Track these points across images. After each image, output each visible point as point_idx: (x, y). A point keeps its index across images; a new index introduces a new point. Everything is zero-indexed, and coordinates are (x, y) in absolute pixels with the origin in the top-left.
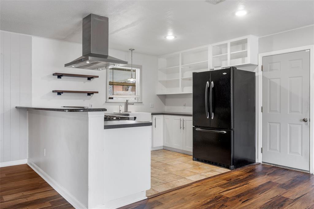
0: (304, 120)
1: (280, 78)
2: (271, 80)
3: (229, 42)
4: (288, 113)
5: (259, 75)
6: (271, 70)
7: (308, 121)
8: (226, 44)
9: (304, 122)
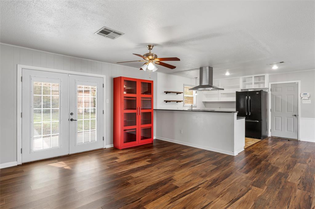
0: (295, 116)
1: (281, 95)
2: (276, 96)
3: (253, 76)
4: (286, 112)
5: (270, 93)
6: (276, 91)
7: (297, 116)
8: (252, 77)
9: (295, 117)
